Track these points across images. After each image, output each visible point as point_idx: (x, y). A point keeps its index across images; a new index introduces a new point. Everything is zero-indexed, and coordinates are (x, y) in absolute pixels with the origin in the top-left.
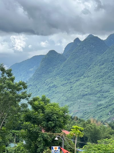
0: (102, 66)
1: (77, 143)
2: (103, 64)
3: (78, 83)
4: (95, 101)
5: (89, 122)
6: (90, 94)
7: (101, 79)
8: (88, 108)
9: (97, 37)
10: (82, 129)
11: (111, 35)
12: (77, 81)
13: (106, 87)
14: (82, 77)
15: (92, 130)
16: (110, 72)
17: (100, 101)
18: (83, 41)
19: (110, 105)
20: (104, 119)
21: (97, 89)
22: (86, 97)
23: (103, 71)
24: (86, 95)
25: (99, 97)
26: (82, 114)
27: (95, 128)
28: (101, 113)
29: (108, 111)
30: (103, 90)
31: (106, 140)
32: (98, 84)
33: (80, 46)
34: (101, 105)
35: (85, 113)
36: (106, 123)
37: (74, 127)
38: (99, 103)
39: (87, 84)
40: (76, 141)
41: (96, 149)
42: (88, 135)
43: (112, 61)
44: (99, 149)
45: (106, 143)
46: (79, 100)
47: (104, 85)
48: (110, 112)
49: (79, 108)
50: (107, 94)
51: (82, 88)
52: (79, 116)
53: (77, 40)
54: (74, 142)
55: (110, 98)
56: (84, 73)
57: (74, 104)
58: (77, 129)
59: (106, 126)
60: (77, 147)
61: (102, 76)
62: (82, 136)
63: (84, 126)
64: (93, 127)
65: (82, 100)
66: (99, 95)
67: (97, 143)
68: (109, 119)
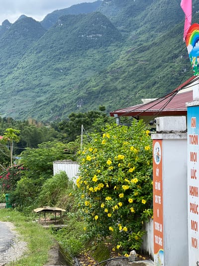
0: (40, 54)
1: (14, 150)
2: (40, 52)
3: (11, 76)
4: (33, 97)
5: (27, 123)
6: (27, 89)
7: (39, 71)
8: (25, 106)
9: (31, 18)
10: (18, 131)
11: (48, 15)
12: (9, 73)
13: (45, 80)
14: (15, 69)
15: (31, 133)
16: (50, 61)
17: (39, 97)
18: (13, 24)
19: (52, 102)
20: (45, 119)
21: (34, 82)
22: (21, 93)
23: (41, 60)
24: (22, 90)
25: (38, 92)
26: (18, 114)
27: (35, 130)
28: (41, 111)
29: (49, 108)
30: (42, 84)
31: (49, 143)
32: (36, 77)
33: (10, 30)
34: (40, 102)
35: (22, 113)
36: (47, 124)
37: (8, 129)
38: (38, 99)
39: (22, 77)
40: (12, 147)
41: (37, 154)
42: (26, 139)
43: (51, 48)
44: (40, 155)
45: (48, 146)
46: (13, 98)
47: (44, 77)
48: (52, 109)
49: (14, 107)
50: (47, 88)
51: (16, 83)
52: (14, 116)
53: (6, 22)
54: (10, 149)
55: (51, 93)
56: (17, 63)
57: (7, 102)
58: (11, 132)
59: (48, 127)
60: (13, 155)
61: (40, 67)
62: (18, 141)
63: (21, 128)
64: (33, 129)
65: (17, 97)
66: (37, 90)
67: (37, 147)
68: (51, 119)
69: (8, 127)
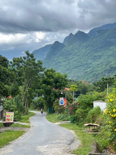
0: (87, 49)
1: (74, 95)
2: (87, 48)
3: (73, 60)
4: (84, 70)
5: (81, 82)
6: (81, 66)
7: (86, 57)
8: (79, 74)
9: (83, 32)
10: (77, 86)
11: (91, 30)
12: (72, 58)
13: (90, 61)
14: (75, 56)
15: (83, 87)
16: (92, 52)
17: (87, 69)
18: (74, 35)
19: (92, 72)
20: (89, 80)
21: (84, 63)
22: (78, 67)
23: (87, 52)
24: (78, 66)
25: (86, 67)
26: (76, 78)
27: (84, 86)
28: (88, 77)
29: (91, 75)
30: (88, 63)
31: (91, 92)
32: (85, 60)
33: (73, 38)
34: (87, 72)
35: (78, 77)
36: (91, 83)
37: (72, 85)
38: (86, 71)
39: (78, 60)
40: (73, 94)
41: (85, 98)
42: (80, 90)
43: (92, 46)
44: (87, 98)
45: (91, 94)
46: (74, 70)
47: (89, 60)
48: (93, 76)
49: (74, 74)
50: (90, 65)
51: (75, 63)
52: (74, 79)
53: (71, 34)
54: (72, 95)
55: (92, 68)
56: (76, 53)
57: (71, 72)
58: (73, 86)
59: (91, 84)
60: (74, 97)
61: (87, 55)
62: (77, 91)
63: (78, 85)
64: (83, 85)
65: (76, 70)
66: (85, 66)
67: (86, 94)
68: (92, 80)
69: (72, 84)
